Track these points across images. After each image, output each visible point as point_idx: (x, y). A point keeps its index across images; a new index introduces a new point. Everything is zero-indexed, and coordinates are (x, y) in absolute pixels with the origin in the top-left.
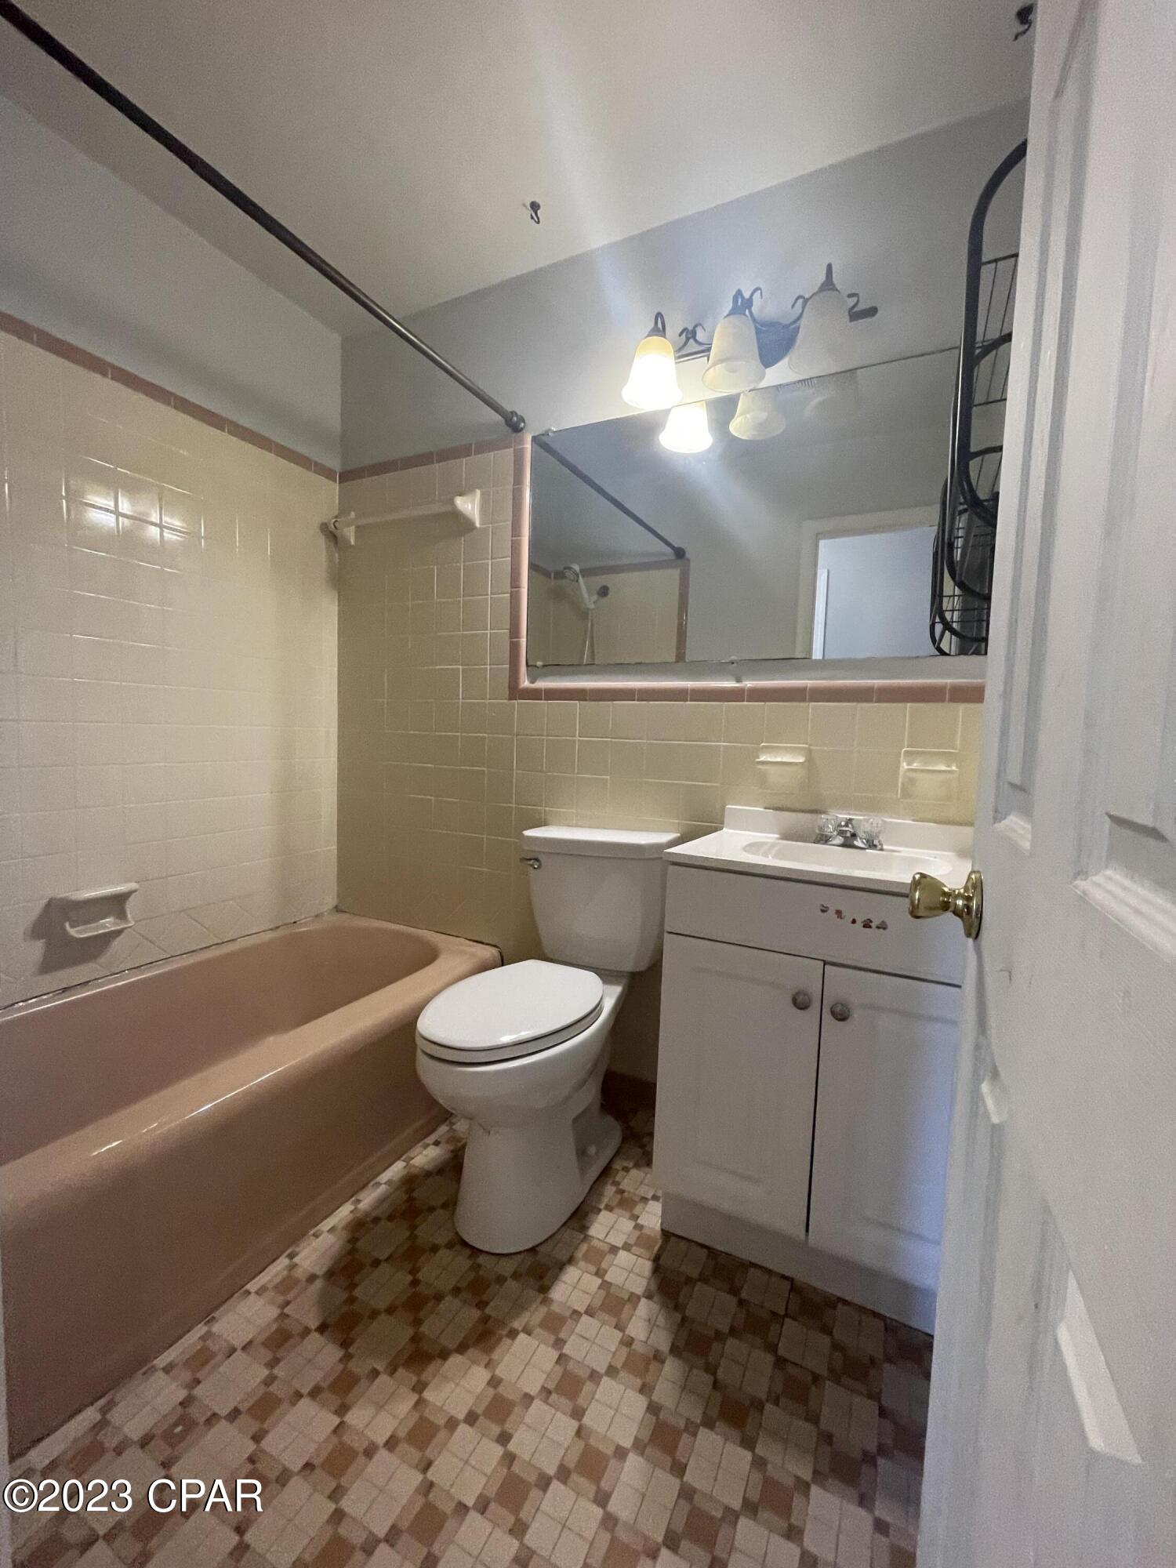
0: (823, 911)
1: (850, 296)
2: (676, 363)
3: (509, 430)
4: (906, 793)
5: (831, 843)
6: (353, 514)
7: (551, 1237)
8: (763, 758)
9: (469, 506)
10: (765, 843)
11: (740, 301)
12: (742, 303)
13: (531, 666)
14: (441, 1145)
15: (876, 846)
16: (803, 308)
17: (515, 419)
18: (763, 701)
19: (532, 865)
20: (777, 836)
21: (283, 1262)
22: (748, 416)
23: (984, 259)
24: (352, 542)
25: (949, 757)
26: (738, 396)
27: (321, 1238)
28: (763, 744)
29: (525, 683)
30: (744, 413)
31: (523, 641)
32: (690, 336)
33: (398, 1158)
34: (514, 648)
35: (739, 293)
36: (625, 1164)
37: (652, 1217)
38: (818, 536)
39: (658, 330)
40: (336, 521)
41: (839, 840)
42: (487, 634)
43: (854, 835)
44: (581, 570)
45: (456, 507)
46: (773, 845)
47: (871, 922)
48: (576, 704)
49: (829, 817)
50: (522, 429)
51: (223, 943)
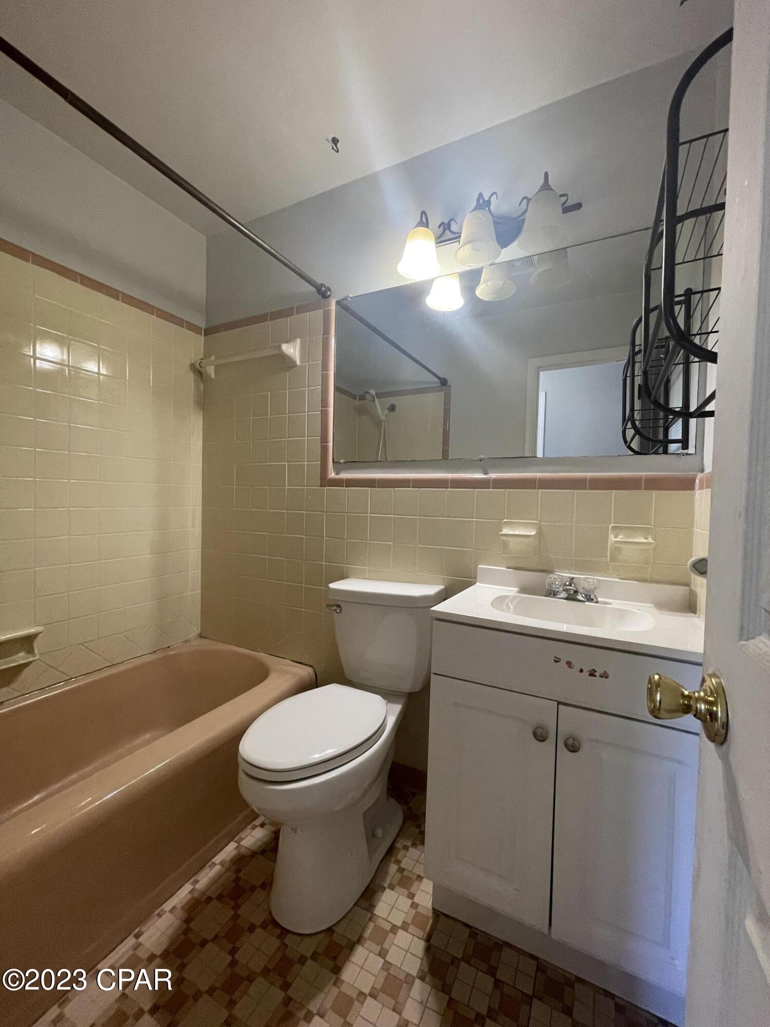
0: (556, 661)
1: (562, 196)
2: (437, 247)
3: (320, 297)
4: (613, 558)
5: (558, 596)
6: (213, 358)
7: (344, 917)
8: (505, 531)
9: (292, 350)
10: (507, 597)
11: (481, 201)
12: (483, 202)
13: (336, 462)
14: (265, 827)
15: (592, 599)
16: (527, 205)
17: (323, 289)
18: (504, 488)
19: (335, 610)
20: (517, 589)
21: (130, 941)
22: (489, 283)
23: (681, 141)
24: (213, 376)
25: (646, 532)
26: (482, 268)
27: (164, 917)
28: (505, 520)
29: (332, 475)
30: (486, 281)
31: (331, 444)
32: (446, 227)
33: (231, 840)
34: (324, 449)
35: (481, 195)
36: (405, 843)
37: (425, 895)
38: (539, 369)
39: (423, 223)
40: (201, 362)
41: (564, 595)
42: (305, 440)
43: (576, 592)
44: (377, 394)
45: (282, 351)
46: (515, 597)
47: (596, 671)
48: (368, 490)
49: (556, 577)
50: (329, 296)
51: (113, 665)
